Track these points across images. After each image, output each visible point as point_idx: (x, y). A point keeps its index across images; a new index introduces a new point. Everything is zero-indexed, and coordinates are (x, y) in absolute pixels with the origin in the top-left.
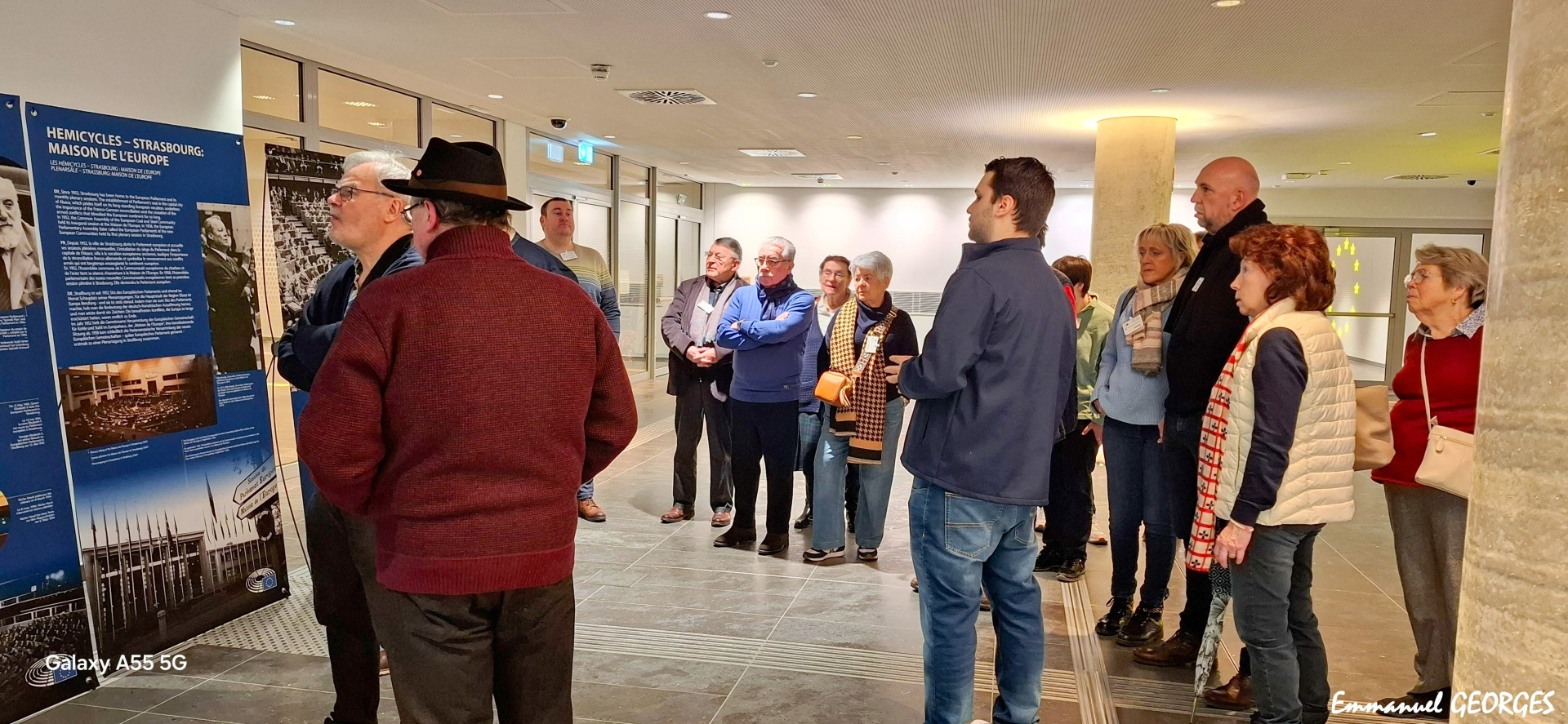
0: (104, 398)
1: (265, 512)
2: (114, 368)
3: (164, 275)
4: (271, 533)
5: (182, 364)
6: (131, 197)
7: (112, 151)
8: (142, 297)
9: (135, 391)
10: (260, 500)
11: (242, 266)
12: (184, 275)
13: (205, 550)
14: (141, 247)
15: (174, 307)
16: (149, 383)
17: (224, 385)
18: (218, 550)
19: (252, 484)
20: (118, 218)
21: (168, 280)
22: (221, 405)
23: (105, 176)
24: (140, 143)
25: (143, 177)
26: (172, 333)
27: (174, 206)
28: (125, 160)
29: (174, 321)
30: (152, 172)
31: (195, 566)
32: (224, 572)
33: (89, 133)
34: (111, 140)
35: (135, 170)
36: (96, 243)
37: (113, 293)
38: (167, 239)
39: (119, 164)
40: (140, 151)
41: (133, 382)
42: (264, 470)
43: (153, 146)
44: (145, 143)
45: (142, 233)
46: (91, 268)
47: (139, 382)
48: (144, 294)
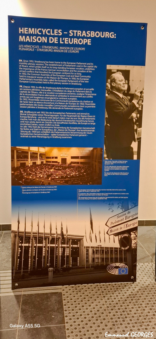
0: (34, 163)
1: (126, 235)
2: (42, 150)
3: (79, 105)
4: (128, 247)
5: (84, 151)
6: (64, 63)
7: (55, 38)
8: (64, 116)
9: (53, 162)
10: (124, 228)
11: (133, 101)
12: (93, 105)
13: (83, 245)
14: (67, 90)
15: (83, 122)
16: (62, 159)
17: (109, 165)
18: (91, 247)
19: (120, 219)
20: (55, 74)
21: (81, 108)
22: (106, 175)
23: (50, 52)
24: (73, 33)
25: (73, 51)
26: (80, 135)
27: (91, 67)
28: (63, 43)
29: (82, 129)
30: (80, 49)
31: (76, 253)
32: (93, 259)
33: (43, 29)
34: (55, 32)
35: (68, 48)
36: (40, 87)
37: (47, 113)
38: (84, 86)
39: (59, 45)
40: (73, 37)
41: (53, 158)
42: (129, 213)
43: (82, 34)
44: (77, 33)
45: (68, 82)
46: (35, 100)
47: (56, 158)
48: (66, 115)
